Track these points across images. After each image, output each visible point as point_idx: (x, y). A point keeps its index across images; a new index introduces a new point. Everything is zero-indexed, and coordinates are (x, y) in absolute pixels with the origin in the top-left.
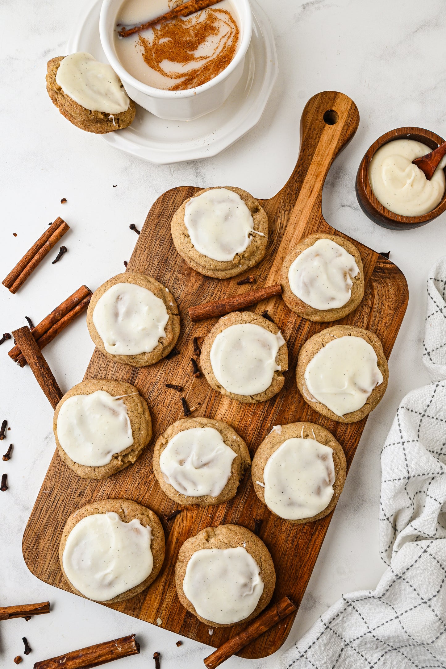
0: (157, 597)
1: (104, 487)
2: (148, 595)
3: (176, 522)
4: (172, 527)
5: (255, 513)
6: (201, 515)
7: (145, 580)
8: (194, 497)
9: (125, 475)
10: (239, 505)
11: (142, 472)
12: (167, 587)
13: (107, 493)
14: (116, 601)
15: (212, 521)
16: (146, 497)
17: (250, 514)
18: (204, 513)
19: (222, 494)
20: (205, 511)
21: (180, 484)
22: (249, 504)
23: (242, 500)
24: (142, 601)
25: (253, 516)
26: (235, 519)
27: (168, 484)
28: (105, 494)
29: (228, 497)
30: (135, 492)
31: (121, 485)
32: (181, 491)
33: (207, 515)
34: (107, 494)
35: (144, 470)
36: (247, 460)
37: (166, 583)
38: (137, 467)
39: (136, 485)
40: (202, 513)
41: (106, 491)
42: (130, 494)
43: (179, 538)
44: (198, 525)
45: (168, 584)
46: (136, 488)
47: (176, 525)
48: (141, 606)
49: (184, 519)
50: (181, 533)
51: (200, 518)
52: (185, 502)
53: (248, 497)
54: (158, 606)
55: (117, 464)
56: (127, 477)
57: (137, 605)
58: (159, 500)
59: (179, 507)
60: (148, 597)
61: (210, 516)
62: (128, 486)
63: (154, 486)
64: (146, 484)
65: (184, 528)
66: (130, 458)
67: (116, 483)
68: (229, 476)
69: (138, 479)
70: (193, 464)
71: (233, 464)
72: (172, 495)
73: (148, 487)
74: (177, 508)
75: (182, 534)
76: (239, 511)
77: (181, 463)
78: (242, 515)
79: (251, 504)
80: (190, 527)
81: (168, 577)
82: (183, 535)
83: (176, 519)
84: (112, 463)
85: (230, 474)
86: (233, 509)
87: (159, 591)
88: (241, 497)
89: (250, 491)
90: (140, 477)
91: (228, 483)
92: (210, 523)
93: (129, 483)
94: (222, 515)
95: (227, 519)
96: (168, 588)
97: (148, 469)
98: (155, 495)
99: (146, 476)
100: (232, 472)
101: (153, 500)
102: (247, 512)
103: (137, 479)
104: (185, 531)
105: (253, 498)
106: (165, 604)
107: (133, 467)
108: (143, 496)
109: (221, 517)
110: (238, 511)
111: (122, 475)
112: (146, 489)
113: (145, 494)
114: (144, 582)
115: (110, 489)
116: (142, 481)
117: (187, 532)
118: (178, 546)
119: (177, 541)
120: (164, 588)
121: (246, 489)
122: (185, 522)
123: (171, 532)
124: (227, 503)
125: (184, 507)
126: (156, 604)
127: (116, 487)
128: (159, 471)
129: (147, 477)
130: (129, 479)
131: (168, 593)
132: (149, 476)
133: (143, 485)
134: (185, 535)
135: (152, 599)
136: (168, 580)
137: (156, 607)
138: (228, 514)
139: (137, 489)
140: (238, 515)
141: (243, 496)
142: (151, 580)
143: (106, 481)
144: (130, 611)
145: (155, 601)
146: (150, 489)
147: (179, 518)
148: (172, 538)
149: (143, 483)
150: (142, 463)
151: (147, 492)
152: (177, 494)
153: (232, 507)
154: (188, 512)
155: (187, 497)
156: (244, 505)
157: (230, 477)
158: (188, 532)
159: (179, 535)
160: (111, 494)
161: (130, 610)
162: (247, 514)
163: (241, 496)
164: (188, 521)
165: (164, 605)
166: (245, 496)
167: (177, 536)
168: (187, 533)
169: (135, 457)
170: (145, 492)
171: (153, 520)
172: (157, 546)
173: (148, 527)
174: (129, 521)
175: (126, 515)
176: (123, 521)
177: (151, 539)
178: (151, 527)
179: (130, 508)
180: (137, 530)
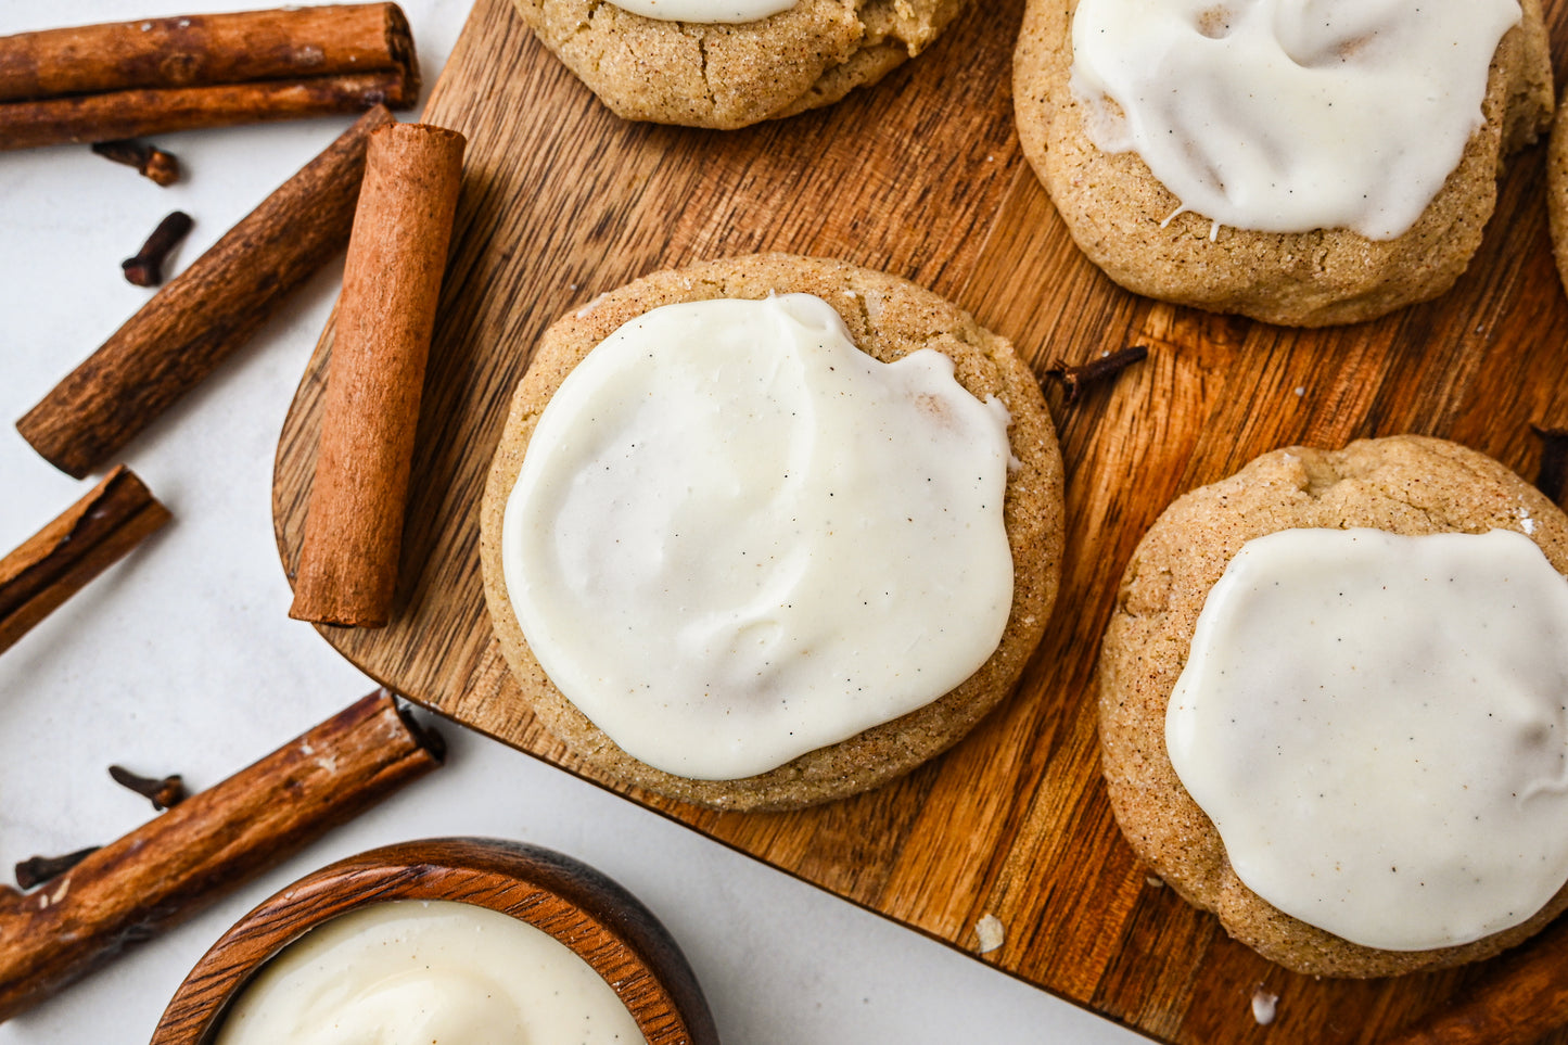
0: (982, 804)
1: (737, 199)
2: (938, 790)
3: (1111, 412)
4: (1089, 437)
5: (1542, 393)
6: (1248, 389)
7: (956, 691)
8: (1258, 235)
9: (853, 144)
10: (1460, 346)
11: (948, 130)
12: (1040, 757)
13: (747, 232)
14: (777, 795)
15: (1309, 422)
16: (960, 265)
17: (1516, 400)
18: (1267, 379)
19: (1416, 234)
20: (1272, 368)
21: (1190, 149)
22: (1513, 347)
23: (1477, 319)
24: (903, 817)
25: (1530, 413)
26: (1435, 420)
27: (1112, 159)
28: (735, 234)
29: (1437, 265)
30: (899, 237)
31: (828, 195)
32: (1194, 195)
33: (1284, 384)
34: (751, 236)
35: (955, 120)
37: (1038, 733)
38: (920, 103)
39: (911, 197)
40: (1255, 374)
41: (747, 220)
42: (872, 243)
43: (1124, 498)
44: (1229, 438)
45: (1047, 739)
46: (907, 216)
47: (1113, 426)
48: (897, 844)
49: (1157, 398)
50: (1136, 475)
51: (1244, 400)
52: (1199, 270)
53: (1510, 311)
54: (987, 850)
55: (833, 23)
56: (864, 154)
57: (874, 840)
58: (1031, 291)
59: (1133, 334)
60: (938, 803)
61: (1299, 391)
62: (865, 201)
63: (1006, 213)
64: (966, 199)
65: (1157, 448)
66: (903, 14)
67: (804, 180)
68: (1473, 124)
69: (921, 171)
71: (1493, 66)
72: (1129, 228)
73: (976, 216)
74: (1126, 337)
75: (1139, 480)
76: (1458, 378)
77: (1211, 24)
78: (1473, 397)
79: (1523, 346)
80: (1191, 443)
81: (1052, 701)
82: (1149, 483)
83: (1115, 400)
84: (810, 11)
85: (1481, 120)
86: (1425, 364)
87: (999, 776)
88: (1476, 305)
89: (1523, 278)
90: (931, 159)
91: (1460, 170)
92: (1294, 430)
93: (871, 189)
94: (1365, 394)
95: (1393, 416)
96: (1049, 760)
97: (977, 120)
98: (1010, 262)
99: (969, 158)
100: (1485, 109)
101: (996, 286)
102: (1500, 390)
103: (915, 167)
104: (1158, 466)
105: (1541, 313)
106: (1030, 844)
107: (900, 100)
108: (942, 260)
109: (1361, 402)
110: (1453, 374)
111: (837, 143)
112: (965, 223)
113: (957, 251)
114: (949, 702)
115: (767, 214)
116: (941, 179)
117: (1171, 470)
118: (1114, 541)
119: (1113, 516)
120: (1027, 757)
121: (1503, 261)
122: (1161, 414)
123: (1085, 465)
124: (1398, 333)
126: (979, 844)
127: (802, 200)
128: (1057, 98)
129: (974, 164)
130: (875, 167)
131: (1045, 785)
132: (985, 155)
133: (945, 206)
134: (1157, 483)
135: (962, 810)
136: (1053, 717)
137: (975, 856)
138: (1395, 390)
139: (913, 220)
140: (1451, 400)
141: (1486, 301)
142: (983, 703)
143: (748, 166)
144: (835, 870)
145: (976, 821)
146: (985, 225)
147: (1131, 394)
148: (1086, 495)
149: (950, 191)
150: (946, 84)
151: (964, 241)
152: (1164, 216)
153: (1420, 356)
154: (1180, 365)
155: (1219, 235)
156: (1488, 350)
157: (1477, 132)
158: (1175, 472)
159: (1128, 485)
160: (770, 237)
161: (836, 860)
162: (1499, 396)
163: (1473, 297)
164: (1180, 412)
165: (1021, 850)
166: (1495, 299)
167: (1114, 487)
168: (1167, 479)
169: (928, 18)
170: (957, 240)
171: (1016, 379)
172: (1033, 510)
173: (993, 402)
174: (894, 358)
175: (875, 323)
176: (860, 347)
177: (1009, 471)
178: (1009, 410)
179: (898, 297)
180: (934, 405)
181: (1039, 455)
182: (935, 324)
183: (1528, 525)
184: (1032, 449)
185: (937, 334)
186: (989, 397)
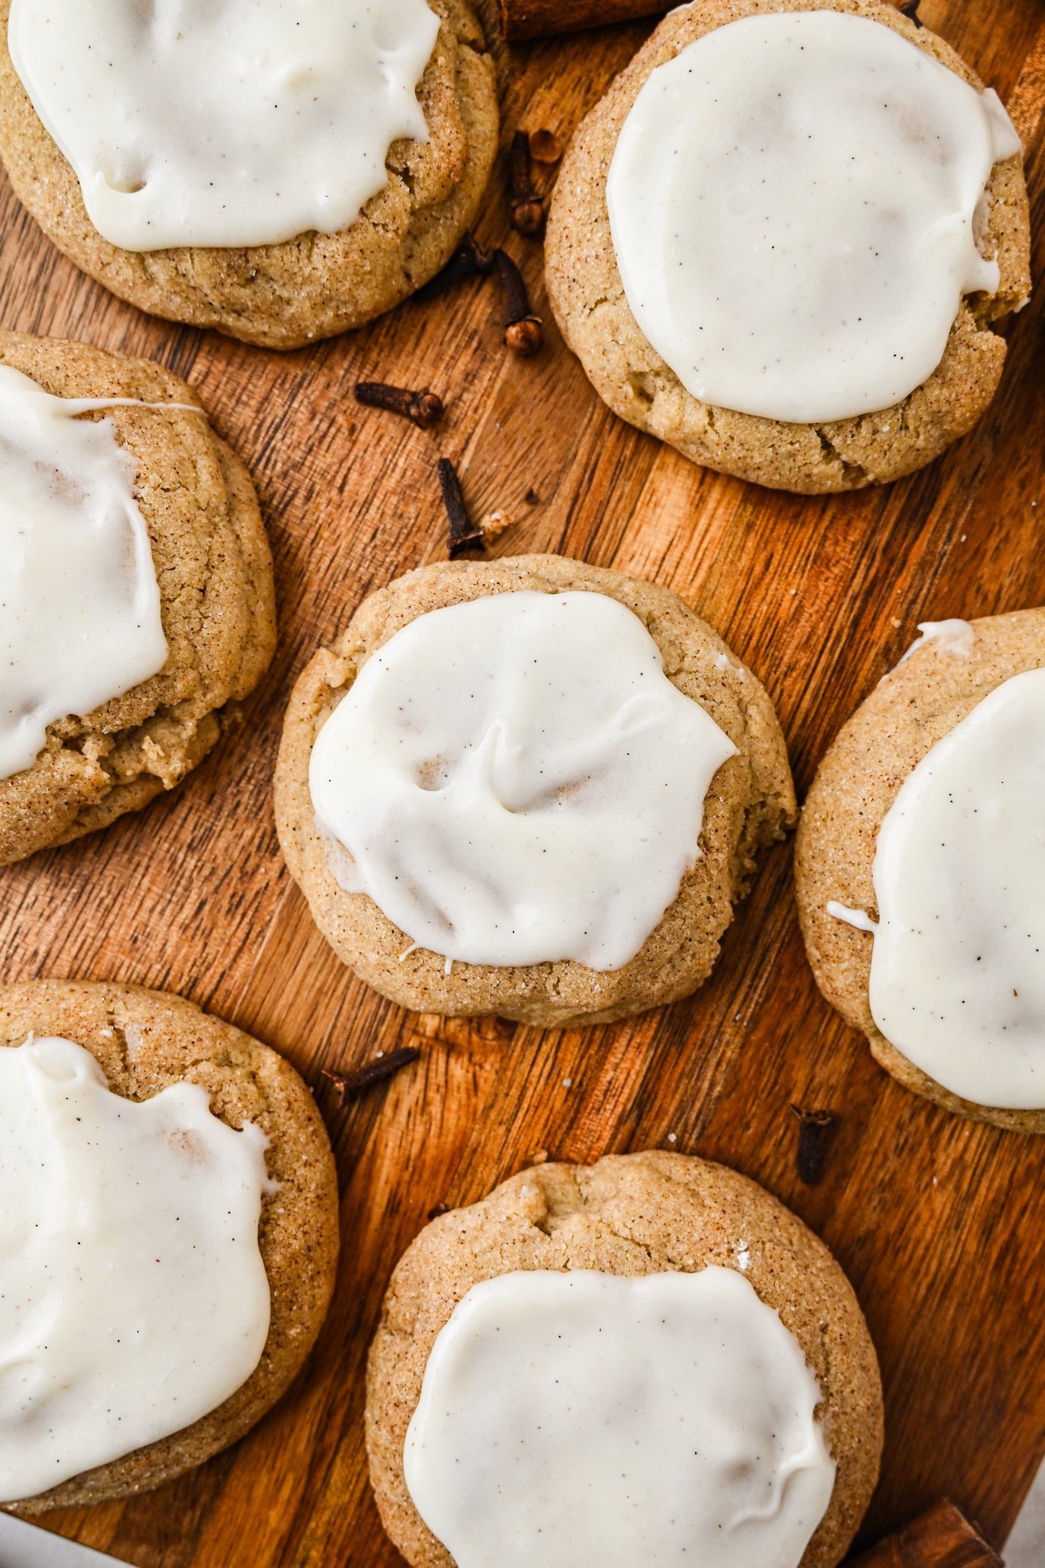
0: (280, 1483)
1: (20, 918)
2: (236, 1472)
3: (388, 1110)
4: (367, 1133)
5: (800, 1076)
6: (519, 1080)
7: (223, 1406)
8: (490, 969)
9: (130, 861)
10: (720, 1033)
11: (222, 844)
12: (332, 1436)
13: (31, 949)
14: (65, 1501)
15: (577, 1111)
16: (238, 974)
17: (775, 1083)
18: (536, 1071)
19: (643, 961)
20: (540, 1061)
21: (416, 894)
22: (771, 1033)
23: (735, 1007)
24: (204, 1498)
25: (789, 1094)
26: (698, 1105)
27: (353, 896)
28: (20, 951)
29: (674, 979)
30: (178, 948)
31: (108, 910)
32: (424, 935)
33: (553, 1077)
34: (35, 953)
35: (228, 834)
36: (778, 795)
37: (330, 1414)
38: (192, 819)
39: (189, 910)
40: (525, 1066)
41: (31, 938)
42: (153, 956)
43: (403, 1190)
44: (502, 1130)
45: (338, 1419)
46: (185, 928)
47: (391, 1123)
48: (200, 1523)
49: (431, 1094)
50: (412, 1167)
51: (514, 1092)
52: (443, 996)
53: (768, 997)
54: (284, 1526)
55: (74, 777)
56: (141, 870)
57: (178, 1520)
58: (307, 996)
59: (406, 1033)
60: (237, 1483)
61: (567, 1083)
62: (143, 915)
63: (280, 922)
64: (241, 910)
65: (433, 1141)
66: (153, 756)
67: (84, 898)
68: (688, 858)
69: (196, 884)
70: (491, 781)
71: (710, 797)
72: (373, 957)
73: (251, 925)
74: (399, 1037)
75: (417, 1172)
76: (718, 1064)
77: (428, 775)
78: (733, 1084)
79: (781, 1031)
80: (465, 1136)
81: (342, 1383)
82: (426, 1175)
83: (391, 1097)
84: (49, 769)
85: (697, 852)
86: (687, 1052)
87: (294, 1455)
88: (734, 995)
89: (778, 968)
90: (206, 872)
91: (680, 898)
92: (564, 1119)
93: (149, 903)
94: (630, 1082)
95: (657, 1104)
96: (341, 1438)
97: (249, 833)
98: (286, 968)
99: (242, 869)
100: (704, 842)
101: (273, 992)
102: (759, 1073)
103: (191, 881)
104: (435, 1159)
105: (797, 999)
106: (325, 1518)
107: (173, 817)
108: (220, 970)
109: (627, 1090)
110: (714, 1061)
111: (115, 860)
112: (241, 934)
113: (235, 960)
114: (219, 1416)
115: (50, 930)
116: (216, 891)
117: (447, 1162)
118: (395, 1230)
119: (394, 1206)
120: (320, 1437)
121: (759, 951)
122: (435, 1109)
123: (364, 1160)
124: (660, 1023)
125: (436, 1037)
126: (277, 1519)
127: (83, 917)
128: (306, 829)
129: (248, 876)
130: (153, 882)
131: (338, 1463)
132: (258, 867)
133: (221, 916)
134: (434, 1174)
135: (259, 1491)
136: (344, 1398)
137: (274, 1531)
138: (659, 1078)
139: (190, 932)
140: (712, 1085)
141: (744, 989)
142: (258, 1408)
143: (29, 887)
144: (142, 1550)
145: (272, 1500)
146: (261, 933)
147: (406, 1090)
148: (367, 1188)
149: (225, 904)
150: (217, 800)
151: (240, 950)
152: (399, 952)
153: (682, 1045)
154: (452, 1061)
155: (453, 969)
156: (747, 1036)
157: (693, 867)
158: (451, 1164)
159: (406, 1176)
160: (53, 955)
161: (141, 1540)
162: (759, 1080)
163: (731, 987)
164: (453, 1105)
165: (317, 1524)
166: (752, 987)
167: (393, 1179)
168: (444, 1169)
169: (180, 753)
170: (234, 949)
171: (281, 1096)
172: (292, 1229)
173: (251, 1129)
174: (150, 1094)
175: (133, 1058)
176: (114, 1089)
177: (263, 1196)
178: (267, 1133)
179: (159, 1027)
180: (188, 1144)
181: (301, 1171)
182: (195, 1053)
183: (743, 1260)
184: (295, 1166)
185: (196, 1063)
186: (246, 1124)
